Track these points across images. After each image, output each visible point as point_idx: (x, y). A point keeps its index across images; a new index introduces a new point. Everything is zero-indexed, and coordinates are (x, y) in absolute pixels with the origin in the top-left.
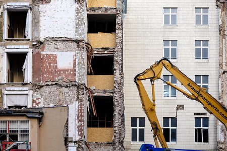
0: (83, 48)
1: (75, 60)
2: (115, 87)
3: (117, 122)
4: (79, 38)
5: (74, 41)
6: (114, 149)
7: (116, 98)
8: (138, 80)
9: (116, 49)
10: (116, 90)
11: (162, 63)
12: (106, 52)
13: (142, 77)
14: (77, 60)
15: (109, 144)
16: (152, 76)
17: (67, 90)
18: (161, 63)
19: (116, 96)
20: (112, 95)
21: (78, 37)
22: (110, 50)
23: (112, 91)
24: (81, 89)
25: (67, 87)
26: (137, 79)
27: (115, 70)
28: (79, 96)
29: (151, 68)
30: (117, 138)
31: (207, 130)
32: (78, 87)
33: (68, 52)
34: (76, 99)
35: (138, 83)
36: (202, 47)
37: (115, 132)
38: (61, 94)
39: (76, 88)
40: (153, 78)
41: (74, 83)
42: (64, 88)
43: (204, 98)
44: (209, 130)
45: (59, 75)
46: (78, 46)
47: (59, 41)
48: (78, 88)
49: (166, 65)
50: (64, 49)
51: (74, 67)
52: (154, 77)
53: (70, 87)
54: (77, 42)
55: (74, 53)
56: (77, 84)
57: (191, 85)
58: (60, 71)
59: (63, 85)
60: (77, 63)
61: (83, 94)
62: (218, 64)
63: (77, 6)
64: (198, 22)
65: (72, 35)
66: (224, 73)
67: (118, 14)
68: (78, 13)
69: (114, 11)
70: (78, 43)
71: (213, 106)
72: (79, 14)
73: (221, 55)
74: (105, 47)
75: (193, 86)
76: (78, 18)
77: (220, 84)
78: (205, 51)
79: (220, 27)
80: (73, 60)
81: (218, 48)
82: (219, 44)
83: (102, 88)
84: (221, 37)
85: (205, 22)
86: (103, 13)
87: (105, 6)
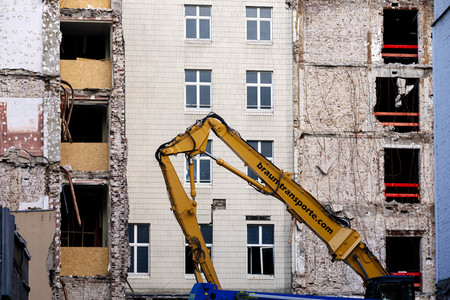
0: (58, 91)
1: (41, 115)
2: (112, 167)
3: (117, 235)
4: (50, 71)
5: (40, 77)
6: (112, 289)
7: (115, 189)
8: (163, 154)
9: (115, 91)
10: (114, 173)
11: (210, 123)
12: (93, 97)
13: (172, 150)
14: (46, 115)
15: (99, 279)
16: (189, 148)
17: (25, 173)
18: (206, 123)
19: (116, 184)
20: (105, 182)
21: (48, 69)
22: (100, 94)
23: (106, 175)
24: (54, 171)
25: (26, 167)
26: (161, 154)
27: (112, 133)
28: (51, 186)
29: (188, 132)
30: (117, 267)
31: (272, 249)
32: (48, 167)
33: (29, 100)
34: (43, 192)
35: (163, 161)
36: (259, 85)
37: (113, 257)
38: (15, 181)
39: (43, 170)
40: (191, 152)
41: (39, 160)
42: (20, 169)
43: (288, 192)
44: (275, 250)
45: (11, 143)
46: (48, 88)
47: (9, 77)
48: (47, 170)
49: (216, 128)
50: (20, 92)
51: (41, 127)
52: (194, 150)
53: (31, 168)
54: (46, 79)
55: (39, 101)
56: (45, 161)
57: (264, 166)
58: (13, 135)
59: (17, 164)
60: (45, 121)
61: (58, 181)
62: (292, 119)
63: (46, 8)
64: (251, 35)
65: (36, 66)
66: (302, 136)
67: (115, 23)
68: (47, 23)
69: (108, 17)
70: (48, 81)
71: (304, 208)
72: (51, 25)
73: (296, 102)
74: (90, 87)
75: (268, 168)
76: (48, 33)
77: (296, 160)
78: (266, 93)
79: (295, 46)
80: (37, 114)
81: (291, 87)
82: (293, 79)
83: (84, 167)
84: (296, 66)
85: (266, 35)
86: (87, 20)
87: (90, 7)
